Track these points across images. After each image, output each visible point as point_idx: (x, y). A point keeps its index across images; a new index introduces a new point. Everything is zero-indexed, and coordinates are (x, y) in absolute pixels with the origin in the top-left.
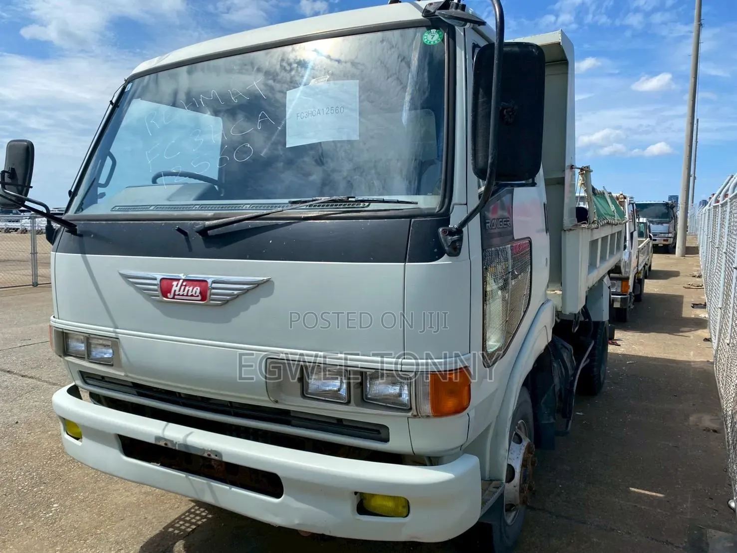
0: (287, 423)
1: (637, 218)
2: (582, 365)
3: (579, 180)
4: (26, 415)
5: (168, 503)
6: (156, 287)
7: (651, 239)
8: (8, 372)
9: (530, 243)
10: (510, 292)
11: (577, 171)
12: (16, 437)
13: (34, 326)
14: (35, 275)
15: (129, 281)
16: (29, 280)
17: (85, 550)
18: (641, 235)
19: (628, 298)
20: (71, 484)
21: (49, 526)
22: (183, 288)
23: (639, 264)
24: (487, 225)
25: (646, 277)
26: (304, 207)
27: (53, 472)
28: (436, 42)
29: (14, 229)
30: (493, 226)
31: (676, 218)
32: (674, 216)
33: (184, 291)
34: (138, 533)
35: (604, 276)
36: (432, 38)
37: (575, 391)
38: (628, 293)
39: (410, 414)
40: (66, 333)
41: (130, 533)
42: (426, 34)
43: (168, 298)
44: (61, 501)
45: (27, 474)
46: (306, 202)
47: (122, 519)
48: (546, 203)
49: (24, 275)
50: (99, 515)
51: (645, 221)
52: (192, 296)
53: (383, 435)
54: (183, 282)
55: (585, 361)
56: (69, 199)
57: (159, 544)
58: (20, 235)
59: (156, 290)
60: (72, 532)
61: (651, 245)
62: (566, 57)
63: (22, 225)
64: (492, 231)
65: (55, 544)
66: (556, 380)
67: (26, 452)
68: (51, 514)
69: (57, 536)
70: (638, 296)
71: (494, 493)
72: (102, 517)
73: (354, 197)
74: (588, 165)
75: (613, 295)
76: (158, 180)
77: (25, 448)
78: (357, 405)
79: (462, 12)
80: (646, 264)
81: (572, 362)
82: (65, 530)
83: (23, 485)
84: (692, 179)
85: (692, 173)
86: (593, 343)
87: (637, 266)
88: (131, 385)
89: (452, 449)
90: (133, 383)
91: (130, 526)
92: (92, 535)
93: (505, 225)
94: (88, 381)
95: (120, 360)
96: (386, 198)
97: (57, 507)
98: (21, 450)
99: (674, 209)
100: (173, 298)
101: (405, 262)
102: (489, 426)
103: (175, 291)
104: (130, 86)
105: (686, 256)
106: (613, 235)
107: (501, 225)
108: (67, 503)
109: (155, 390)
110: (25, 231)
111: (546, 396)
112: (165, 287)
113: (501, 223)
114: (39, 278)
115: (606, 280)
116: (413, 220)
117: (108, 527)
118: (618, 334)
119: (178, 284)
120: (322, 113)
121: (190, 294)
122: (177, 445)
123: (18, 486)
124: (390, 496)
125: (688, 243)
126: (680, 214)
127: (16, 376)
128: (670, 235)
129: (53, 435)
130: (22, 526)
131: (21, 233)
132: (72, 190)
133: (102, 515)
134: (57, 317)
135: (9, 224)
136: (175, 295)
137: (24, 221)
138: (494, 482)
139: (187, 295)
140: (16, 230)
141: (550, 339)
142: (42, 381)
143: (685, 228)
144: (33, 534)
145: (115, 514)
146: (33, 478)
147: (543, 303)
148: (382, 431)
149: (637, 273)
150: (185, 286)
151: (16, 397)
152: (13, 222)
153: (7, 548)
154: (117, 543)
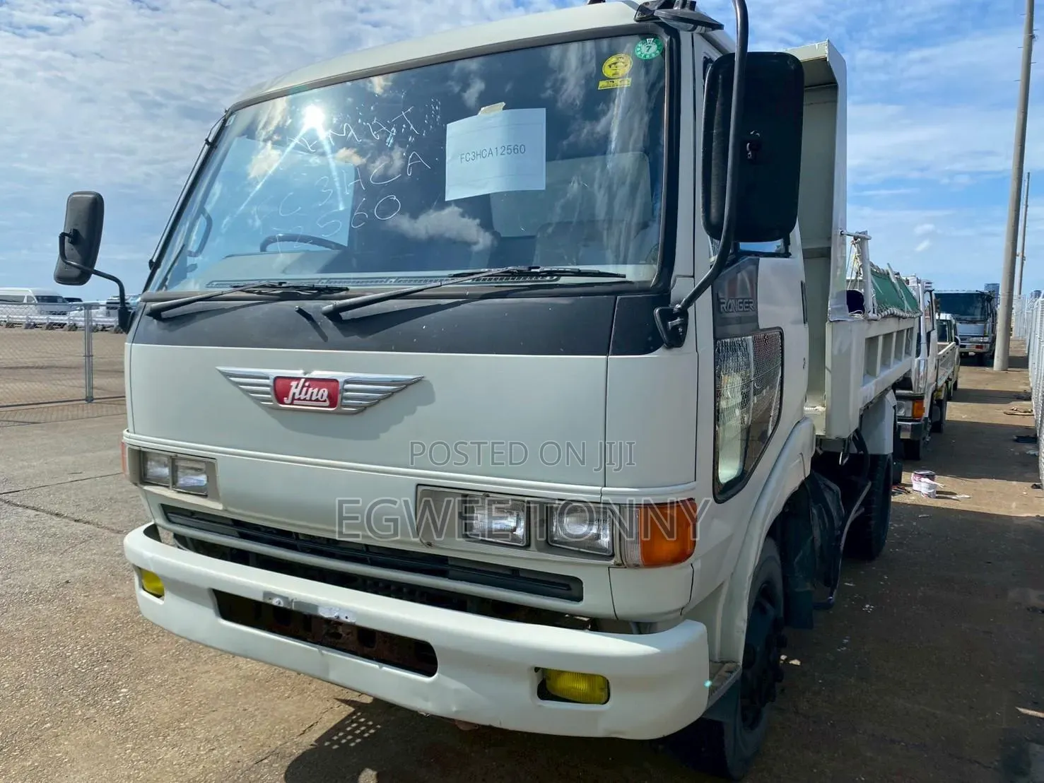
0: (442, 574)
1: (936, 312)
2: (853, 516)
3: (851, 251)
4: (81, 571)
5: (275, 691)
6: (268, 389)
7: (957, 344)
8: (57, 515)
9: (782, 334)
10: (751, 411)
11: (849, 240)
12: (69, 600)
13: (88, 455)
14: (90, 386)
15: (231, 381)
16: (82, 393)
17: (165, 748)
18: (942, 337)
19: (921, 425)
20: (144, 663)
21: (116, 716)
22: (305, 389)
23: (939, 377)
24: (722, 306)
25: (949, 398)
26: (470, 281)
27: (120, 647)
28: (653, 55)
29: (60, 325)
30: (730, 307)
31: (995, 315)
32: (992, 311)
33: (306, 394)
34: (235, 729)
35: (886, 391)
36: (648, 51)
37: (842, 548)
38: (922, 419)
39: (612, 562)
40: (144, 452)
41: (226, 728)
42: (639, 45)
43: (284, 403)
44: (131, 685)
45: (85, 648)
46: (472, 274)
47: (214, 709)
48: (804, 281)
49: (74, 386)
50: (183, 704)
51: (948, 319)
52: (317, 400)
53: (575, 593)
54: (305, 382)
55: (857, 511)
56: (149, 271)
57: (264, 744)
58: (67, 333)
59: (267, 393)
60: (148, 725)
61: (957, 353)
62: (834, 79)
63: (69, 320)
64: (728, 315)
65: (125, 740)
66: (817, 532)
67: (83, 619)
68: (118, 702)
69: (127, 730)
70: (937, 424)
71: (726, 678)
72: (186, 707)
73: (538, 268)
74: (865, 230)
75: (900, 420)
76: (270, 248)
77: (82, 615)
78: (540, 550)
79: (692, 12)
80: (949, 379)
81: (839, 510)
82: (137, 722)
83: (80, 663)
84: (1018, 259)
85: (1019, 251)
86: (870, 484)
87: (936, 381)
88: (231, 523)
89: (670, 612)
90: (234, 520)
91: (225, 719)
92: (174, 730)
93: (746, 307)
94: (173, 519)
95: (216, 489)
96: (583, 268)
97: (126, 693)
98: (77, 618)
99: (992, 302)
100: (292, 404)
101: (607, 353)
102: (721, 586)
103: (294, 394)
104: (233, 119)
105: (1009, 369)
106: (900, 333)
107: (741, 307)
108: (140, 688)
109: (263, 529)
110: (74, 327)
111: (801, 552)
112: (281, 389)
113: (741, 305)
114: (95, 391)
115: (890, 398)
116: (618, 297)
117: (195, 720)
118: (906, 477)
119: (298, 384)
120: (494, 154)
121: (314, 398)
122: (293, 604)
123: (73, 664)
124: (584, 674)
125: (1012, 351)
126: (1001, 309)
127: (67, 520)
128: (986, 339)
129: (119, 598)
130: (80, 715)
131: (69, 330)
132: (154, 260)
133: (187, 704)
134: (132, 431)
135: (52, 317)
136: (293, 399)
137: (73, 313)
138: (727, 665)
139: (311, 400)
140: (62, 326)
141: (808, 473)
142: (102, 528)
143: (1008, 329)
144: (95, 726)
145: (204, 703)
146: (93, 654)
147: (799, 422)
148: (573, 585)
149: (936, 390)
150: (309, 387)
151: (68, 547)
152: (59, 314)
153: (61, 744)
154: (208, 740)
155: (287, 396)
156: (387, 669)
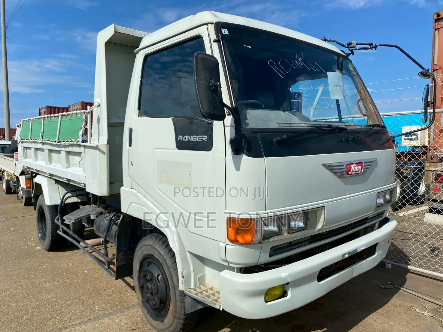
15: (329, 169)
54: (355, 165)
59: (344, 171)
100: (351, 174)
103: (353, 170)
139: (357, 171)
155: (350, 171)
156: (368, 259)
